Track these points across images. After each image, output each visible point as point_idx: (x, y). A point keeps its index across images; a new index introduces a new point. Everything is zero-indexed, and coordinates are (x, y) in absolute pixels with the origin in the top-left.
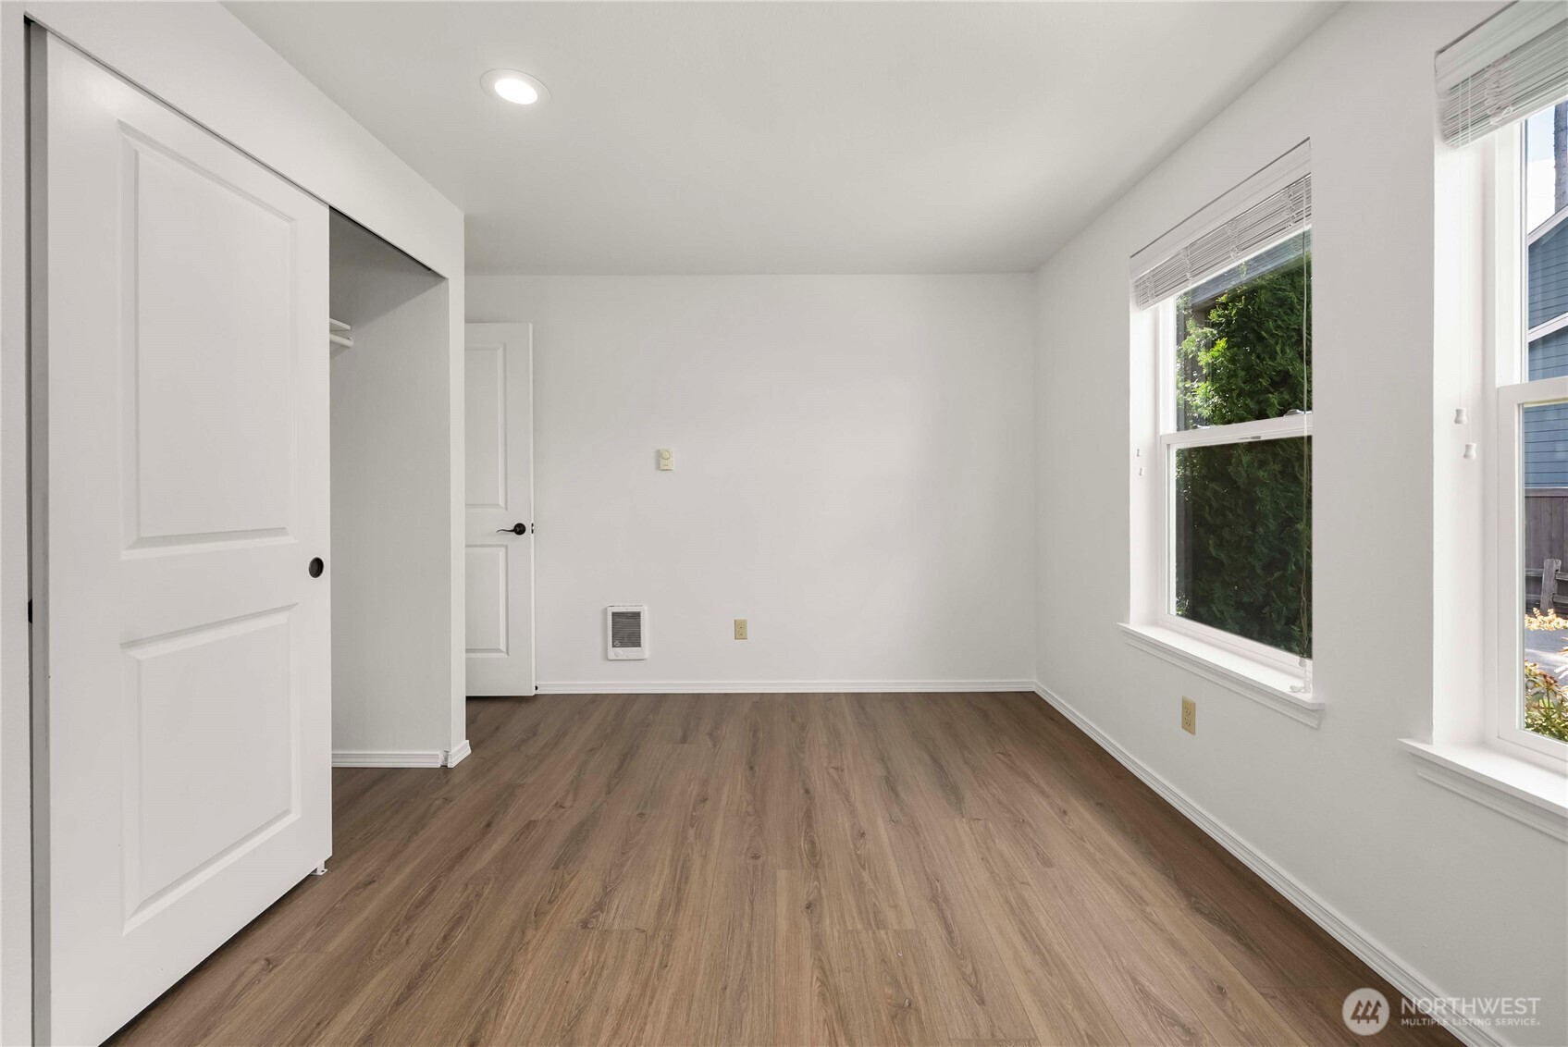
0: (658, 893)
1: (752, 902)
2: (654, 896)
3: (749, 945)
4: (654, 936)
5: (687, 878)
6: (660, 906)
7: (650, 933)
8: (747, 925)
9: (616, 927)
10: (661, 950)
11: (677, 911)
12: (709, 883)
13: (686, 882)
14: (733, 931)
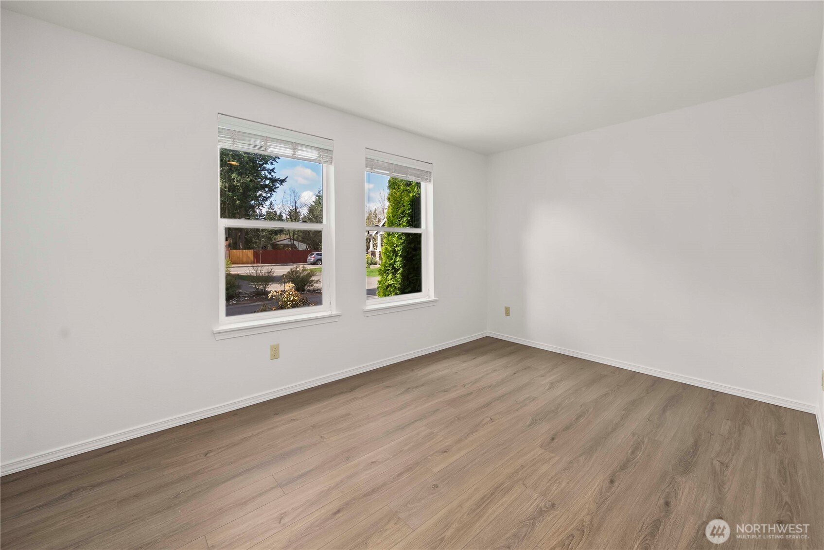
0: (504, 500)
1: (465, 467)
2: (507, 499)
3: (484, 454)
4: (521, 479)
5: (482, 499)
6: (508, 492)
7: (521, 482)
8: (477, 460)
9: (537, 495)
10: (520, 473)
11: (502, 484)
12: (474, 488)
13: (485, 496)
14: (485, 461)
